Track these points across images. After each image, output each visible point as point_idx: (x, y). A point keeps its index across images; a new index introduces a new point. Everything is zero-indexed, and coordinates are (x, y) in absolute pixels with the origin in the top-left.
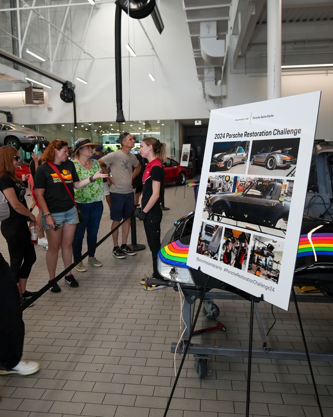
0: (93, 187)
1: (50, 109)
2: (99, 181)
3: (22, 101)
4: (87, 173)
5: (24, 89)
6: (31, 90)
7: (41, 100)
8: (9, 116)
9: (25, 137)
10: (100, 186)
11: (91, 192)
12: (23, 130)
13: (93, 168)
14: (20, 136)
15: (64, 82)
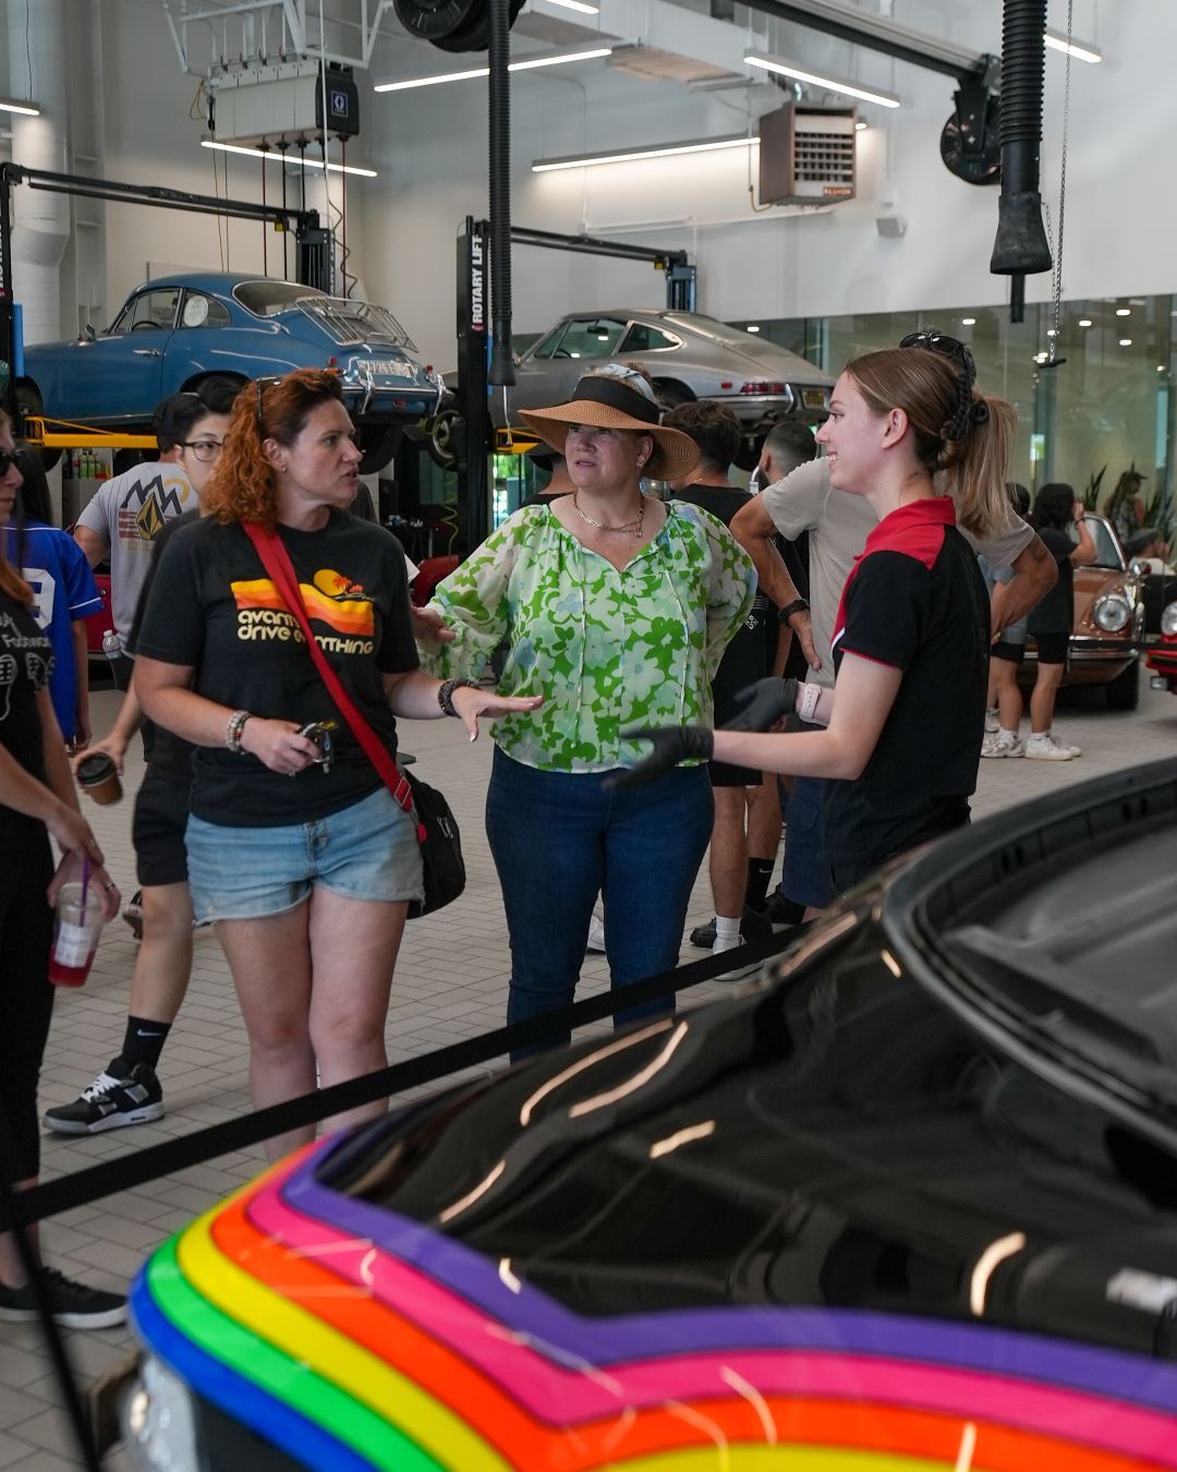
0: (617, 673)
1: (890, 229)
2: (667, 640)
3: (747, 188)
4: (598, 586)
5: (752, 124)
6: (788, 124)
7: (836, 177)
8: (679, 273)
9: (726, 386)
10: (668, 677)
11: (596, 706)
12: (725, 347)
13: (647, 558)
14: (702, 380)
15: (966, 64)
